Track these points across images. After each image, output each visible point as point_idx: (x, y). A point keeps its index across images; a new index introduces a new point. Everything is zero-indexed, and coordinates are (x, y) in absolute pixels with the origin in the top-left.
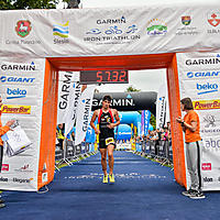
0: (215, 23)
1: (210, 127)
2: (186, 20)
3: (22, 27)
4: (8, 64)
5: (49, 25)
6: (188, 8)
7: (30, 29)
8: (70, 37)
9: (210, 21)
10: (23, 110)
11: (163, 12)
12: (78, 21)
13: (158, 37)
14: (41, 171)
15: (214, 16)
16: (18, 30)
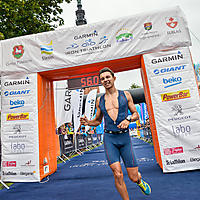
0: (173, 25)
2: (148, 26)
3: (17, 51)
4: (9, 81)
5: (37, 46)
7: (23, 51)
8: (54, 53)
9: (169, 24)
10: (23, 117)
11: (128, 22)
13: (126, 44)
14: (42, 164)
15: (171, 19)
16: (14, 53)
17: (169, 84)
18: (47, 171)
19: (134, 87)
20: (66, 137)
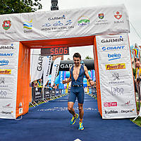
1: (117, 80)
2: (101, 16)
3: (6, 24)
5: (21, 22)
6: (102, 9)
7: (10, 25)
8: (33, 28)
9: (115, 16)
10: (7, 72)
11: (87, 11)
12: (37, 19)
13: (84, 27)
14: (18, 107)
15: (118, 13)
16: (4, 26)
17: (112, 58)
18: (21, 112)
19: (88, 58)
20: (37, 89)
